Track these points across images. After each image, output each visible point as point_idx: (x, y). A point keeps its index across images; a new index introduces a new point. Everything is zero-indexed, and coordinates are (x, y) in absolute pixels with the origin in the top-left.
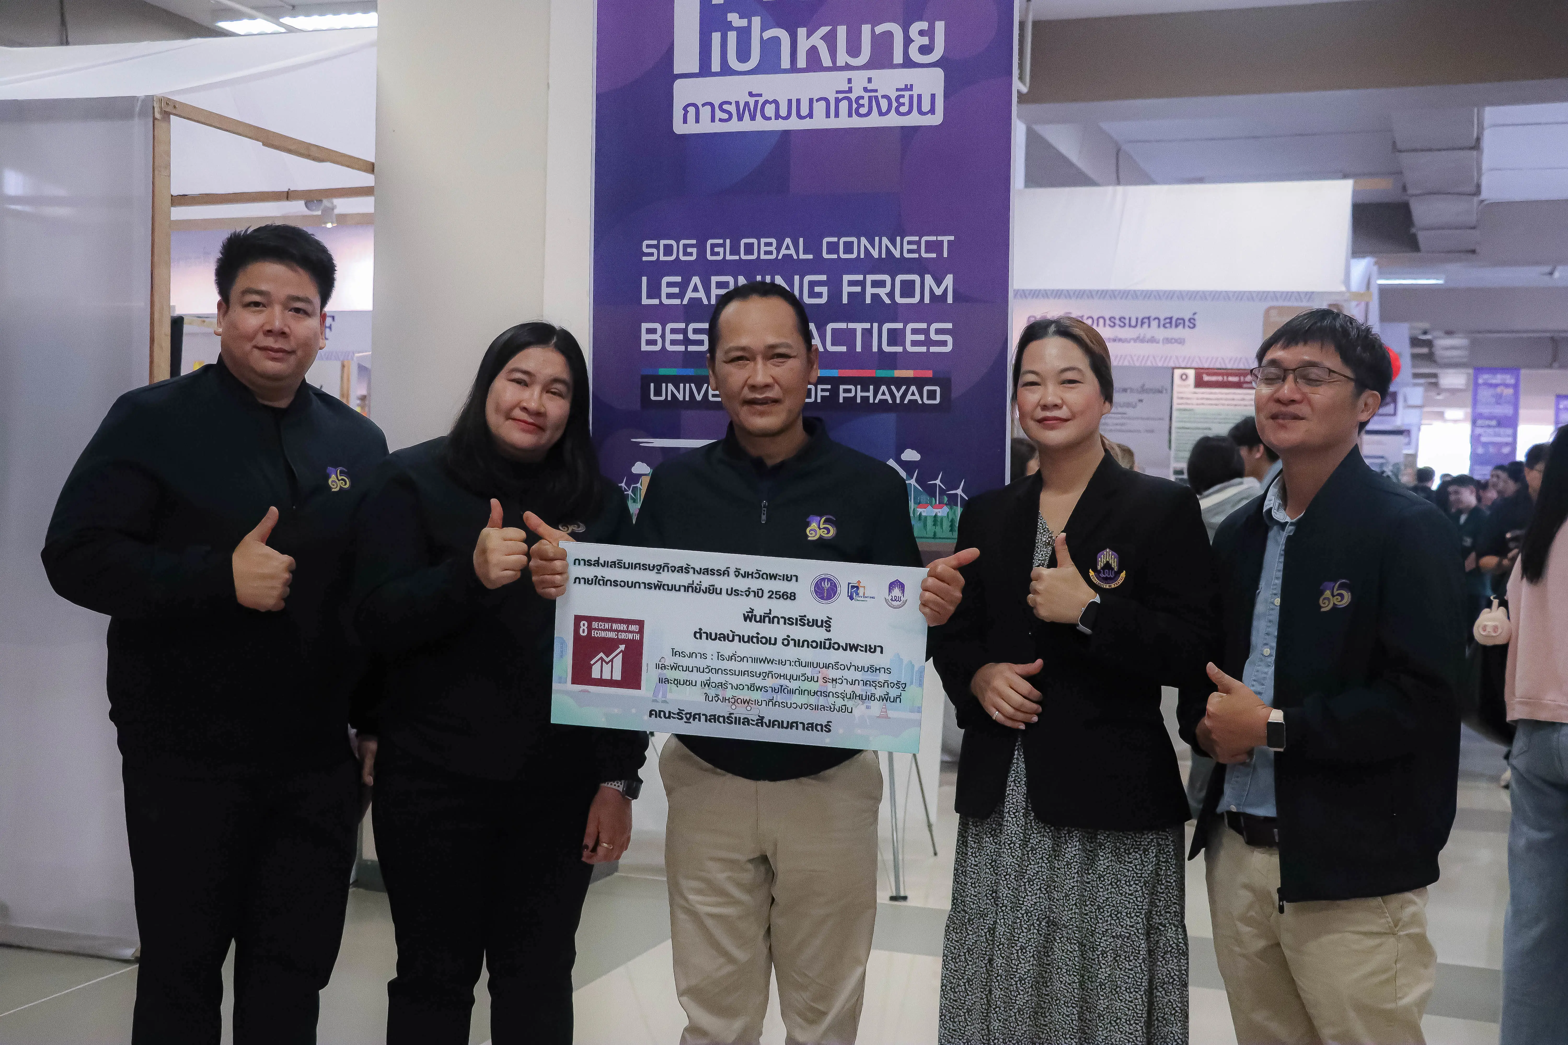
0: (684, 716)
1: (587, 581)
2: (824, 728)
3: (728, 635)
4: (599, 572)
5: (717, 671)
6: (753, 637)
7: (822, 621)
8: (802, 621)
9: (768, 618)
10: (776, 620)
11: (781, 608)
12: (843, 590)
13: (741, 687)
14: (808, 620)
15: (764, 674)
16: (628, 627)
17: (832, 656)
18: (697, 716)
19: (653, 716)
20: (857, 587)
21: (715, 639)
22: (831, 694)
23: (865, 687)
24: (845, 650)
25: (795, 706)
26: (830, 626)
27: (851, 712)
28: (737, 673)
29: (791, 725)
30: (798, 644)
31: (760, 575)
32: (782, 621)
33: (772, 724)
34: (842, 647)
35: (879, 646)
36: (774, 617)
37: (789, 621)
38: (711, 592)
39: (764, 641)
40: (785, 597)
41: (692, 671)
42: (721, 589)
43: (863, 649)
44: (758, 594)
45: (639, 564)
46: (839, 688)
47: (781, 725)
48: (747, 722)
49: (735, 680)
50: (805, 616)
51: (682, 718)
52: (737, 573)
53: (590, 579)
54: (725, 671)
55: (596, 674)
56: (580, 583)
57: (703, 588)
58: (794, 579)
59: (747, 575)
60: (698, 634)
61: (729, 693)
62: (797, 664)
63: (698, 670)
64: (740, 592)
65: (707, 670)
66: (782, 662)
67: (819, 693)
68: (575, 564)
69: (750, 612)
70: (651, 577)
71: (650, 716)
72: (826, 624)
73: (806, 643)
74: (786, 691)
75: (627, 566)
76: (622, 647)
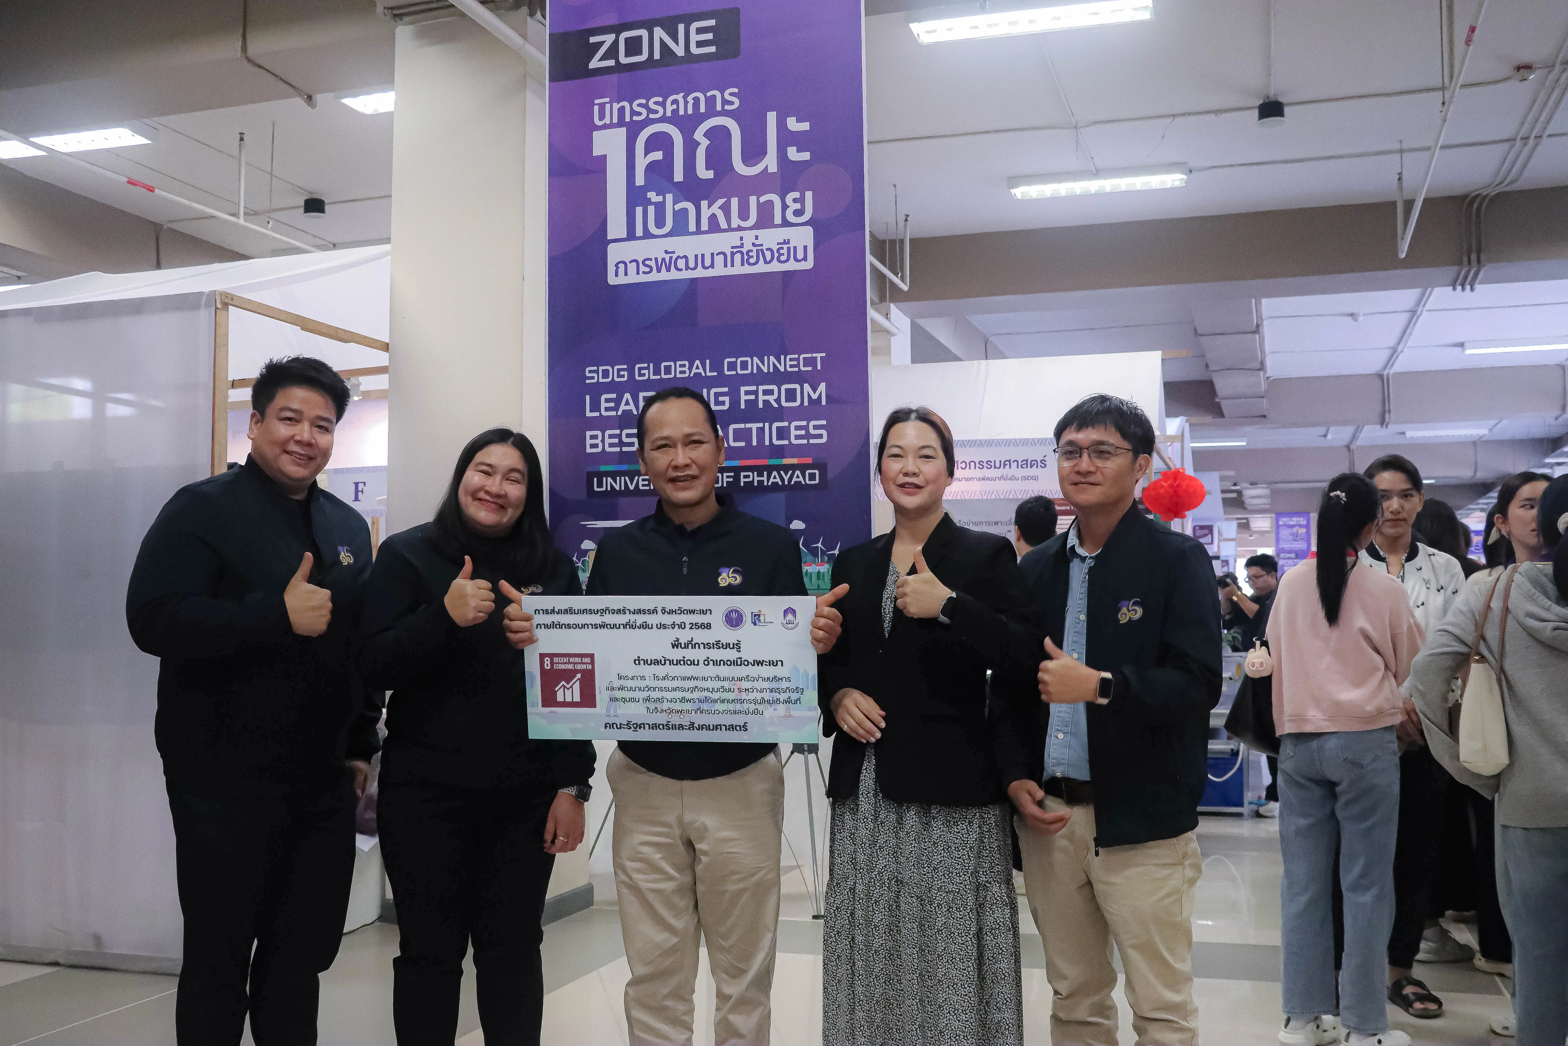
0: (632, 726)
1: (547, 626)
2: (742, 728)
3: (661, 660)
4: (556, 618)
5: (654, 690)
6: (680, 660)
7: (733, 644)
8: (718, 645)
9: (691, 644)
10: (697, 645)
11: (700, 636)
12: (748, 619)
13: (674, 700)
14: (722, 643)
15: (692, 689)
16: (582, 660)
17: (743, 671)
18: (642, 725)
19: (608, 728)
20: (759, 616)
21: (651, 664)
23: (771, 694)
24: (754, 665)
25: (718, 712)
26: (740, 648)
27: (762, 714)
28: (670, 690)
29: (716, 727)
30: (716, 663)
31: (682, 611)
32: (702, 646)
33: (700, 728)
34: (751, 663)
35: (779, 661)
36: (695, 644)
37: (707, 646)
38: (645, 627)
39: (689, 663)
40: (703, 627)
41: (635, 690)
42: (652, 625)
43: (768, 664)
45: (586, 610)
46: (751, 696)
47: (708, 728)
48: (681, 727)
49: (669, 695)
50: (720, 641)
51: (629, 728)
52: (664, 611)
53: (549, 625)
54: (661, 689)
55: (560, 698)
56: (541, 628)
57: (638, 624)
58: (708, 612)
59: (671, 612)
60: (637, 661)
61: (666, 706)
62: (717, 679)
63: (640, 689)
64: (667, 626)
65: (647, 689)
66: (705, 678)
69: (676, 641)
70: (596, 619)
71: (606, 728)
72: (737, 646)
73: (722, 662)
74: (710, 701)
75: (576, 612)
76: (579, 676)
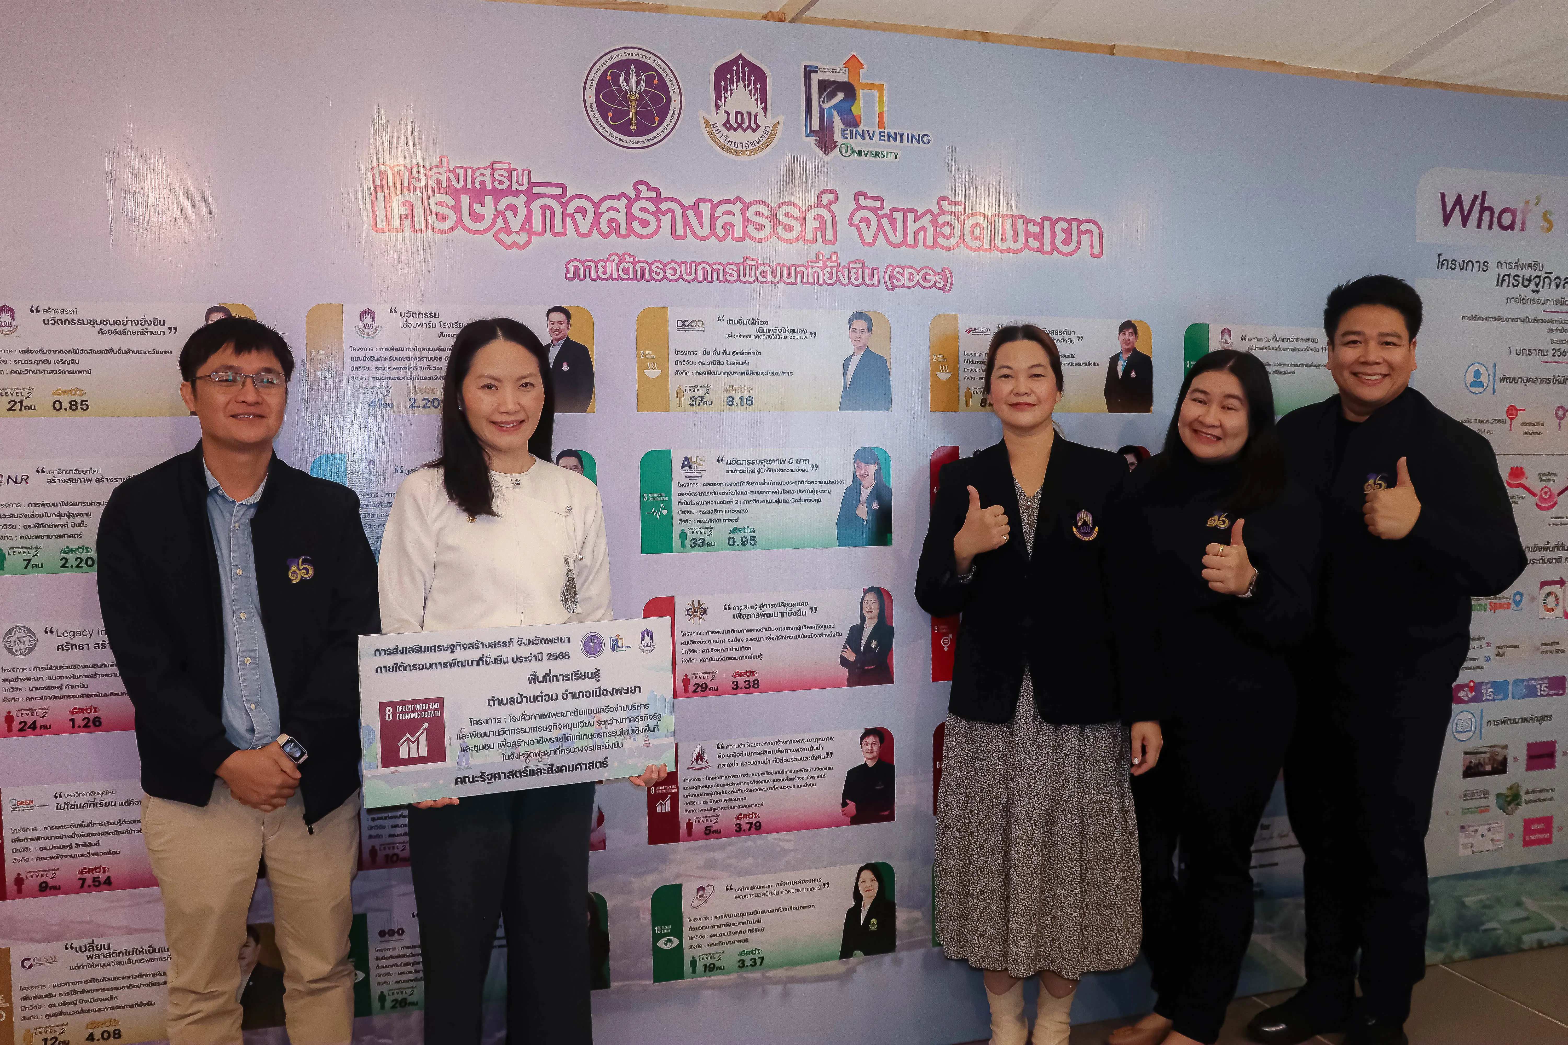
0: (486, 778)
1: (389, 670)
2: (601, 765)
3: (517, 698)
4: (399, 659)
5: (510, 732)
6: (538, 696)
7: (592, 673)
8: (578, 676)
9: (549, 677)
10: (555, 678)
11: (559, 667)
12: (607, 644)
14: (581, 673)
15: (550, 728)
16: (429, 706)
17: (602, 702)
18: (497, 776)
19: (459, 783)
20: (617, 640)
21: (506, 704)
22: (605, 734)
23: (630, 724)
24: (612, 694)
25: (577, 750)
26: (599, 676)
27: (622, 746)
28: (527, 731)
29: (576, 767)
30: (575, 696)
32: (560, 678)
33: (560, 769)
34: (610, 692)
35: (638, 687)
36: (553, 676)
37: (566, 677)
38: (499, 662)
39: (547, 698)
40: (561, 657)
41: (489, 736)
42: (507, 658)
43: (626, 691)
44: (539, 658)
45: (435, 646)
46: (611, 728)
47: (568, 769)
48: (540, 771)
49: (526, 737)
50: (578, 671)
51: (484, 780)
52: (520, 642)
53: (391, 667)
54: (517, 731)
55: (404, 754)
56: (382, 671)
57: (492, 659)
58: (567, 640)
59: (528, 643)
60: (492, 702)
61: (523, 749)
62: (576, 713)
63: (494, 733)
64: (523, 659)
65: (502, 733)
66: (563, 714)
67: (595, 736)
68: (375, 655)
69: (533, 675)
70: (446, 657)
71: (456, 784)
72: (596, 675)
73: (581, 694)
74: (569, 738)
75: (423, 650)
76: (426, 725)
